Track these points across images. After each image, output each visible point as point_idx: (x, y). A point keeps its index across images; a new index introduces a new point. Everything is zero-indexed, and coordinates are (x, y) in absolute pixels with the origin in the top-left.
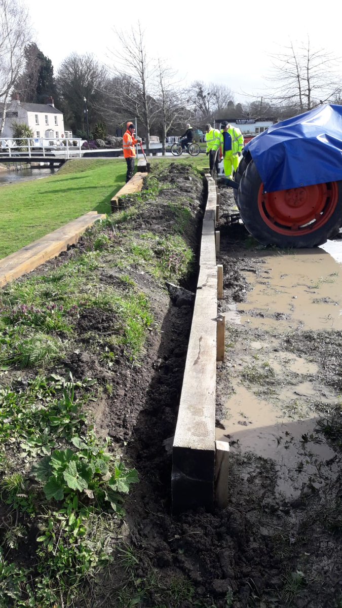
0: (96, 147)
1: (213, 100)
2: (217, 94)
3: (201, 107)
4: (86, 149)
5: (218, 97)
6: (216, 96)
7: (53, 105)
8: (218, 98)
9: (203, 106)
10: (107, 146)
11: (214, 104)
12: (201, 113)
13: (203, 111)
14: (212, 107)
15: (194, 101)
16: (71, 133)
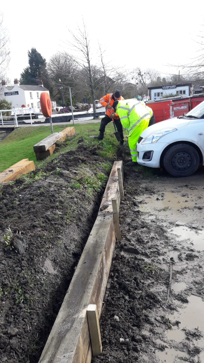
0: (69, 111)
1: (148, 76)
2: (150, 73)
3: (140, 82)
4: (62, 113)
5: (151, 74)
6: (150, 74)
7: (43, 86)
8: (150, 76)
9: (142, 81)
10: (76, 110)
11: (148, 79)
12: (141, 85)
13: (142, 84)
14: (148, 82)
15: (136, 78)
16: (56, 103)
